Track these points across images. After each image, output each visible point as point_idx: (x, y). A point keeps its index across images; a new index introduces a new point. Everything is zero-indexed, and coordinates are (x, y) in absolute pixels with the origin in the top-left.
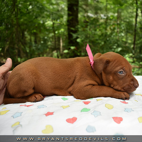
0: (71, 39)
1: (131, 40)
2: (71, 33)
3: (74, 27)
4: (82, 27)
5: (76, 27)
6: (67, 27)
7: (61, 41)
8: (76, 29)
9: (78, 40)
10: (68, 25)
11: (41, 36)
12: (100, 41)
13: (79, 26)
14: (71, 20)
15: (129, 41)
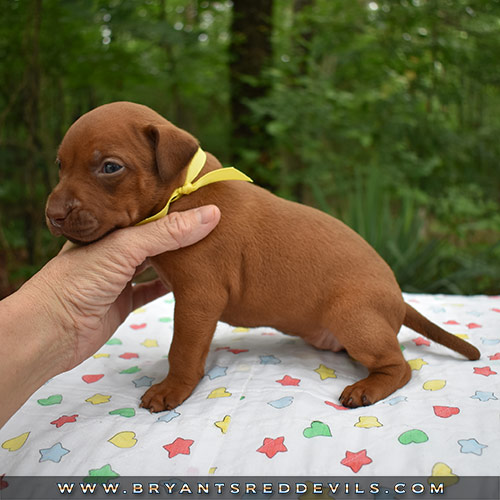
0: (244, 119)
3: (255, 71)
5: (265, 74)
8: (264, 82)
9: (273, 128)
10: (231, 65)
13: (276, 73)
14: (244, 45)
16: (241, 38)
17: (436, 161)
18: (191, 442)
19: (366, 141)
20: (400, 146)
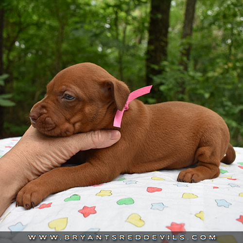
2: (151, 76)
3: (157, 63)
6: (144, 62)
8: (161, 68)
10: (147, 60)
12: (201, 91)
13: (166, 63)
14: (153, 51)
16: (152, 47)
19: (207, 95)
20: (224, 99)
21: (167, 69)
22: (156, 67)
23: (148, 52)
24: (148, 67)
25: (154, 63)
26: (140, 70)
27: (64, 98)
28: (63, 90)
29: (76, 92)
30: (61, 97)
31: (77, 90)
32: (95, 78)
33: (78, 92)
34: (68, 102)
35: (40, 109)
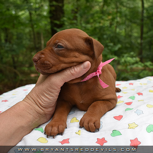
1: (137, 33)
2: (55, 28)
3: (58, 19)
4: (69, 19)
5: (62, 20)
6: (49, 20)
7: (42, 38)
8: (62, 23)
11: (14, 31)
13: (65, 19)
14: (54, 11)
15: (136, 35)
16: (53, 8)
17: (119, 46)
18: (69, 139)
20: (107, 41)
21: (66, 23)
22: (58, 22)
23: (50, 12)
24: (52, 23)
25: (55, 19)
26: (46, 25)
27: (56, 48)
28: (56, 43)
29: (66, 44)
30: (55, 47)
31: (67, 43)
32: (79, 35)
33: (67, 44)
34: (59, 50)
35: (40, 54)
